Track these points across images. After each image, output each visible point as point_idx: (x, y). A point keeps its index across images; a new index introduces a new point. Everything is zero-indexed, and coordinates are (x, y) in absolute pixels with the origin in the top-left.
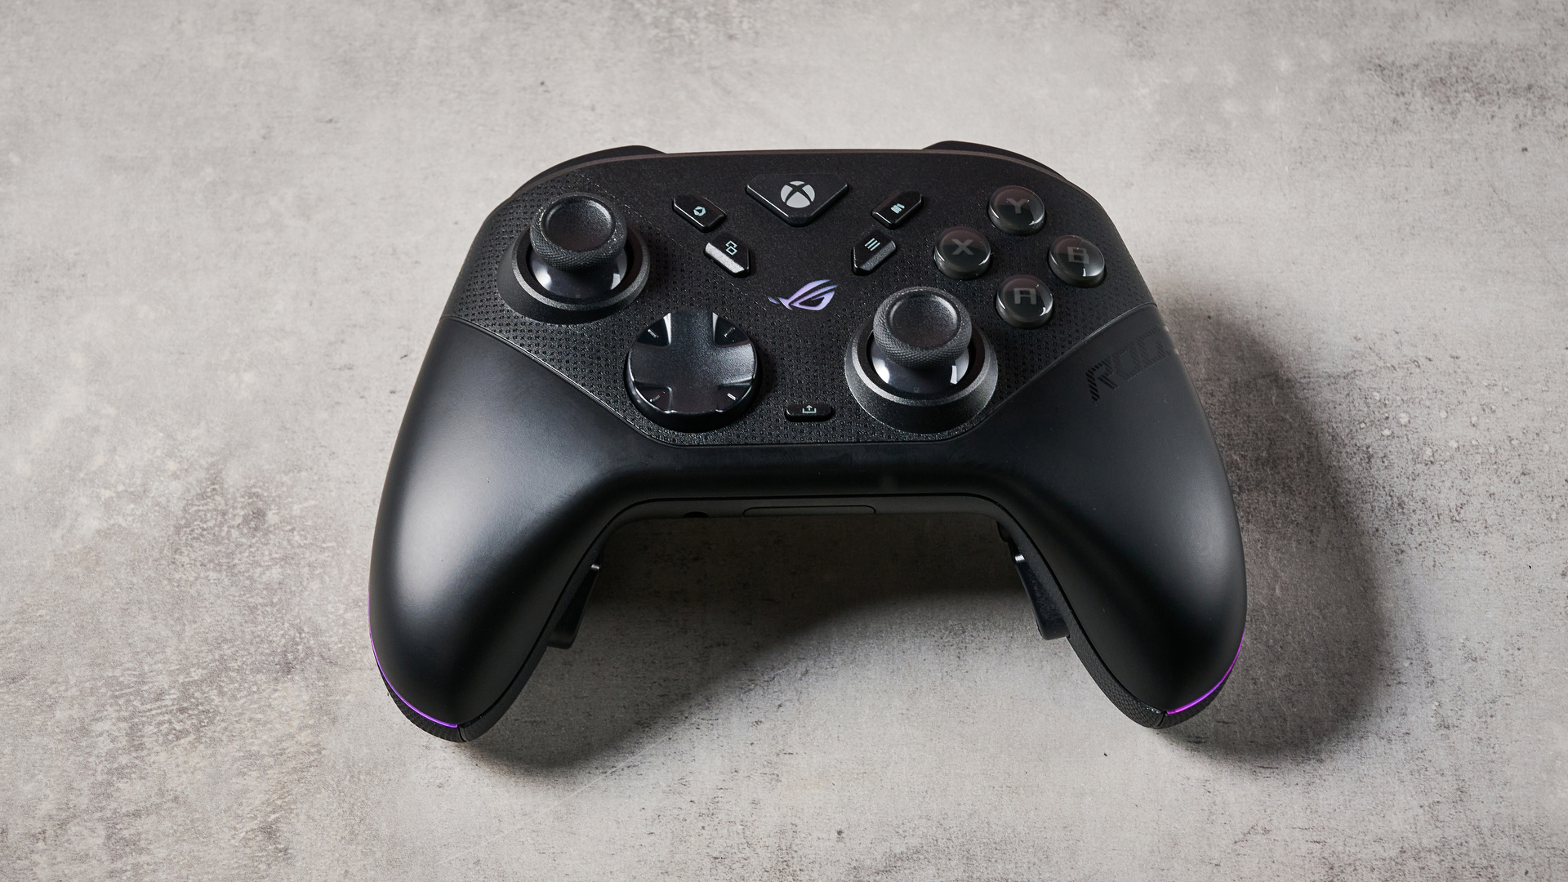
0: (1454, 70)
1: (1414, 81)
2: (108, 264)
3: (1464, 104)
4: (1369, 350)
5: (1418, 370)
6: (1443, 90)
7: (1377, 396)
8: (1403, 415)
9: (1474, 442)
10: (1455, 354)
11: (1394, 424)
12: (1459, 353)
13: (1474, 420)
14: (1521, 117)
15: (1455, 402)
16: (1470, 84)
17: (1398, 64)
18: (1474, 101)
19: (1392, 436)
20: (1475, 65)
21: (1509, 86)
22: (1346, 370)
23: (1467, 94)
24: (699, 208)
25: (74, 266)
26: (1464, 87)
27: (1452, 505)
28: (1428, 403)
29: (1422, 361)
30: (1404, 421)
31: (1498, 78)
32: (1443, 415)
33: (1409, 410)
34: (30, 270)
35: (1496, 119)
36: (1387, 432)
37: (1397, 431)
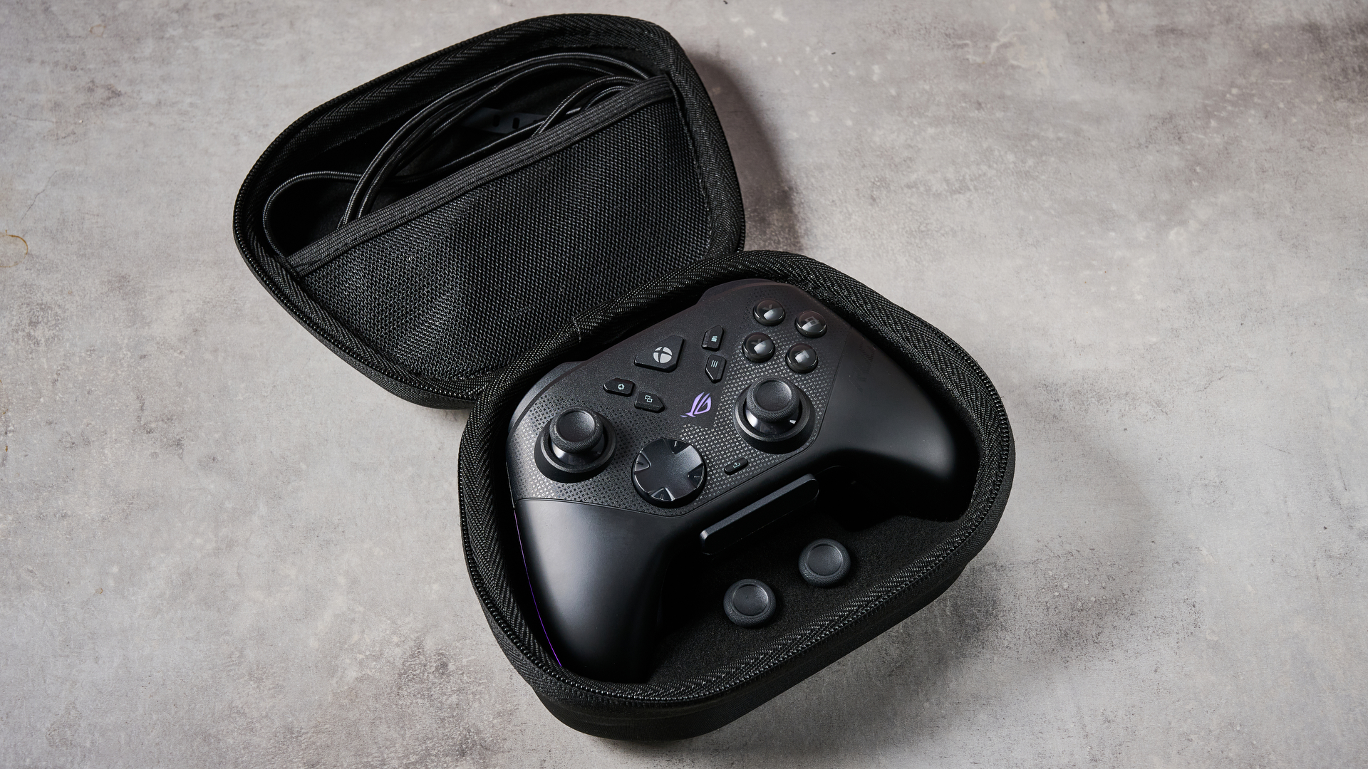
0: (1085, 385)
1: (1064, 393)
2: (356, 525)
3: (1092, 405)
4: (1045, 548)
5: (1072, 557)
6: (1080, 397)
7: (1051, 573)
8: (1065, 583)
9: (1104, 598)
10: (1092, 548)
11: (1060, 589)
12: (1094, 547)
13: (1104, 584)
14: (1123, 411)
15: (1093, 575)
16: (1095, 393)
17: (1055, 383)
18: (1097, 403)
19: (1060, 595)
20: (1097, 382)
21: (1115, 394)
22: (1033, 559)
23: (1093, 399)
24: (620, 385)
25: (338, 526)
26: (1091, 395)
27: (1094, 634)
28: (1078, 576)
29: (1074, 552)
30: (1065, 587)
31: (1110, 390)
32: (1087, 582)
33: (1068, 580)
34: (314, 530)
35: (1109, 412)
36: (1057, 594)
37: (1063, 593)
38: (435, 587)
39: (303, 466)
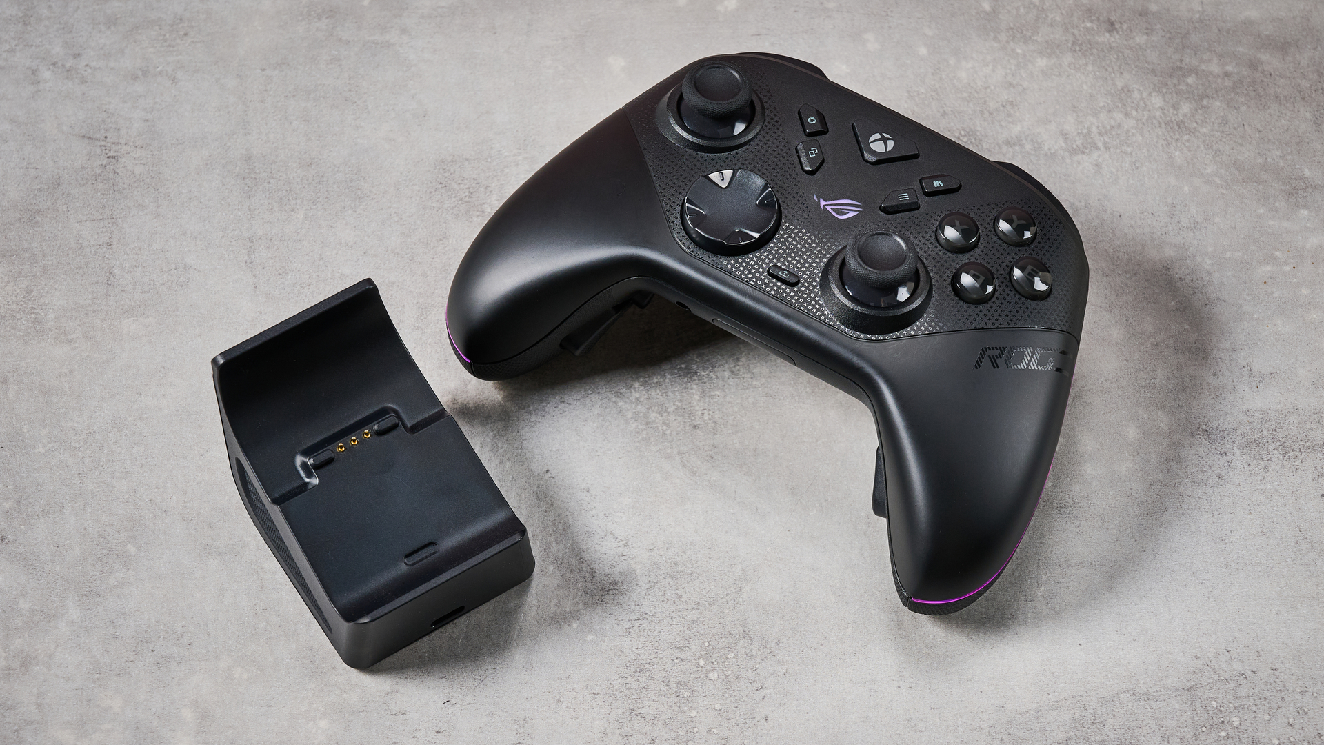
0: (1265, 432)
1: (1233, 442)
2: (208, 634)
3: (1274, 460)
4: (1206, 667)
5: (1245, 681)
6: (1257, 449)
7: (1214, 704)
8: (1235, 719)
9: (1292, 739)
10: (1274, 667)
11: (1228, 727)
12: (1277, 666)
13: (1291, 720)
14: (1319, 469)
15: (1276, 706)
16: (1278, 443)
17: (1221, 429)
18: (1281, 457)
19: (1227, 737)
20: (1281, 428)
21: (1308, 444)
22: (1189, 684)
23: (1276, 452)
25: (182, 636)
26: (1273, 446)
28: (1254, 708)
29: (1249, 674)
30: (1236, 724)
31: (1300, 438)
32: (1267, 717)
33: (1240, 715)
34: (147, 642)
35: (1299, 471)
36: (1223, 734)
37: (1231, 733)
38: (323, 724)
39: (132, 549)
